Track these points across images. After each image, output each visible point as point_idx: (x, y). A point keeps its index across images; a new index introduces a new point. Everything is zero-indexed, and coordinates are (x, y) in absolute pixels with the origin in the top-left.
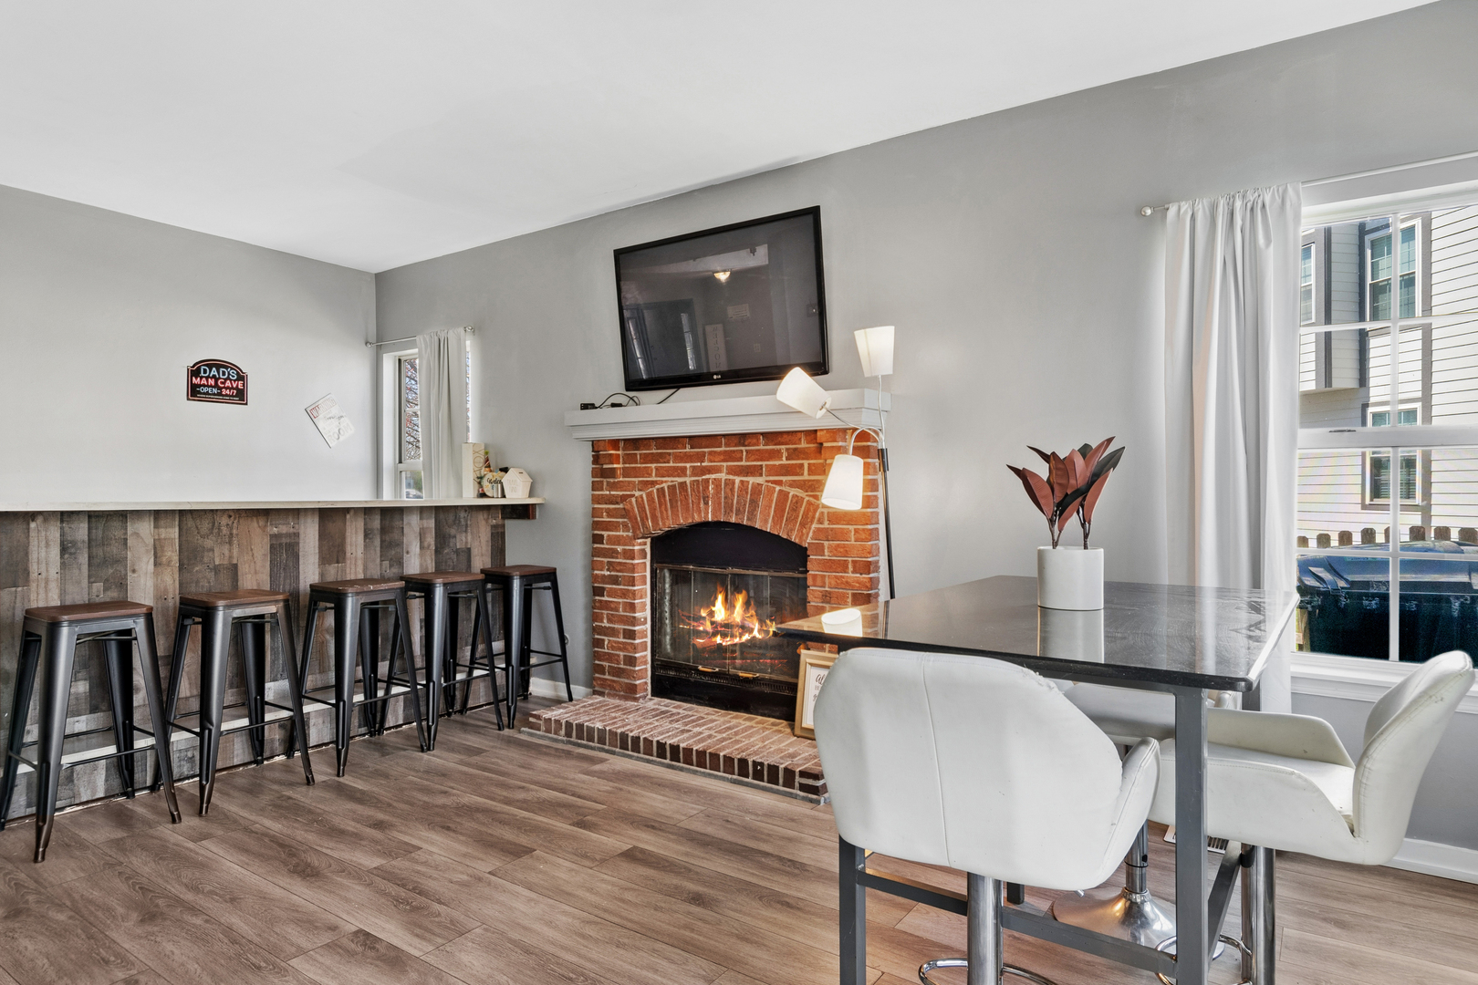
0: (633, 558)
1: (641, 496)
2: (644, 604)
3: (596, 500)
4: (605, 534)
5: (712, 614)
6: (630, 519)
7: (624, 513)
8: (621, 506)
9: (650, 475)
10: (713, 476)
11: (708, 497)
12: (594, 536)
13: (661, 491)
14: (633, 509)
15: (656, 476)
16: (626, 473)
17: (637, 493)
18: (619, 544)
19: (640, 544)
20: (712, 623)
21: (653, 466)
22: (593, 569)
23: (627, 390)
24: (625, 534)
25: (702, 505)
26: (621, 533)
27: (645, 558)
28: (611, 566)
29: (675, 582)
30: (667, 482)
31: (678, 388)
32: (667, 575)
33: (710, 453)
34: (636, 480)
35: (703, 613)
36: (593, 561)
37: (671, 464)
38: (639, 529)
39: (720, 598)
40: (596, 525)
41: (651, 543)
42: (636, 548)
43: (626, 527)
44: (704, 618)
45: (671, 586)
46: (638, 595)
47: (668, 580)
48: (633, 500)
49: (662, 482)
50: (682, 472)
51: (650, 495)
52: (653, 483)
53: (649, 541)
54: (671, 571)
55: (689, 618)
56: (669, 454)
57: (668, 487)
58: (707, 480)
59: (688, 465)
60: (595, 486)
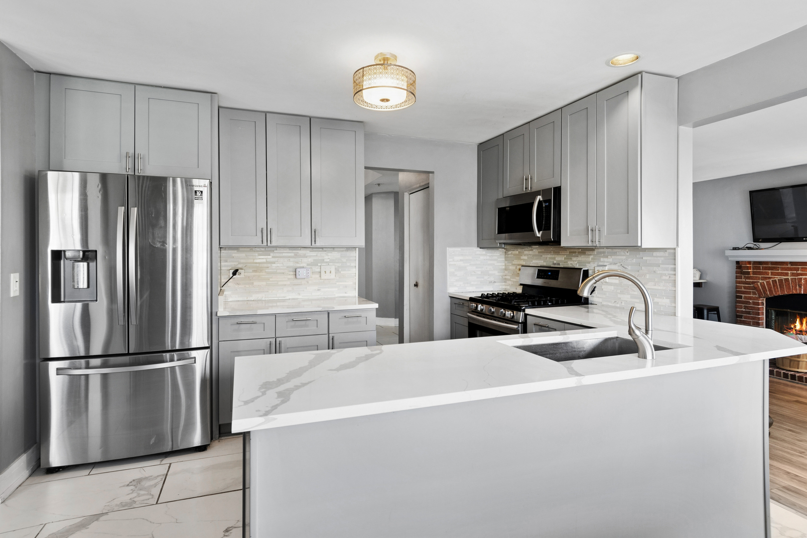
0: (759, 305)
1: (763, 282)
2: (763, 323)
3: (737, 282)
4: (743, 295)
5: (795, 326)
6: (757, 291)
7: (753, 288)
8: (752, 285)
9: (768, 275)
10: (804, 277)
11: (801, 285)
12: (737, 295)
13: (774, 282)
14: (759, 287)
15: (771, 275)
16: (754, 273)
17: (760, 281)
18: (751, 300)
19: (761, 300)
20: (796, 330)
21: (770, 271)
22: (736, 308)
23: (754, 242)
24: (754, 296)
25: (798, 287)
26: (752, 296)
27: (763, 305)
28: (746, 307)
29: (777, 315)
30: (777, 278)
31: (781, 242)
32: (773, 312)
33: (802, 268)
34: (760, 276)
35: (792, 327)
36: (736, 305)
37: (780, 271)
38: (762, 294)
39: (798, 320)
40: (737, 292)
41: (766, 300)
42: (760, 301)
43: (754, 293)
44: (793, 328)
45: (775, 317)
46: (761, 319)
47: (773, 314)
48: (759, 284)
49: (775, 278)
50: (787, 274)
51: (768, 283)
52: (770, 278)
53: (765, 299)
54: (775, 311)
55: (787, 328)
56: (779, 267)
57: (778, 280)
58: (801, 278)
59: (789, 272)
60: (737, 277)
